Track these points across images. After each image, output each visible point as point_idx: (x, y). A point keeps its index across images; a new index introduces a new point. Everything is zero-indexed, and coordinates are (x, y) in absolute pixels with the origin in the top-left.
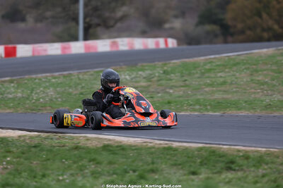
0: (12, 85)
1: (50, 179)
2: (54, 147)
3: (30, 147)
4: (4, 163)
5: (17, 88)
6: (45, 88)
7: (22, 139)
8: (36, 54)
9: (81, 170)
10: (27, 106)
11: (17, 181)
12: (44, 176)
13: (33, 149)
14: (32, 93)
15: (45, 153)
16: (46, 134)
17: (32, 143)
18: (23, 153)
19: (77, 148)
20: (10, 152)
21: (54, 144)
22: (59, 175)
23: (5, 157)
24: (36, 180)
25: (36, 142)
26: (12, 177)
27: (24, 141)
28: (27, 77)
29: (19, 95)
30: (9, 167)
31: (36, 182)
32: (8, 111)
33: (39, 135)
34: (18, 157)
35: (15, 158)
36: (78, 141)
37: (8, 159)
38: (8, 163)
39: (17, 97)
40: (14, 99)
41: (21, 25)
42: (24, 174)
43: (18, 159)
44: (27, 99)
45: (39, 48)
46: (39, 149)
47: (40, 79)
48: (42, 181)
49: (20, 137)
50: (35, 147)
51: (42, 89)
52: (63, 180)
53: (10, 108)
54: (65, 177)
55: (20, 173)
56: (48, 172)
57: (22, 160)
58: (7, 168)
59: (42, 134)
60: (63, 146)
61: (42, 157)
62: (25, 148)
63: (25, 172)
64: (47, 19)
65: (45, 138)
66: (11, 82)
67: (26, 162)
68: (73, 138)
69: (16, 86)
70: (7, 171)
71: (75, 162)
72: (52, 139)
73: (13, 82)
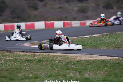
0: (107, 37)
3: (115, 64)
4: (104, 71)
6: (121, 38)
7: (112, 60)
10: (114, 46)
11: (109, 78)
12: (121, 76)
13: (116, 65)
14: (116, 40)
15: (121, 66)
16: (122, 58)
17: (116, 62)
18: (112, 66)
20: (106, 66)
23: (104, 68)
24: (118, 78)
25: (118, 61)
26: (107, 77)
27: (112, 61)
28: (113, 33)
29: (110, 41)
30: (106, 72)
31: (118, 79)
33: (119, 59)
34: (109, 68)
35: (108, 68)
37: (106, 69)
38: (106, 71)
39: (109, 42)
40: (108, 43)
41: (111, 11)
42: (112, 76)
43: (110, 69)
44: (114, 43)
46: (119, 64)
47: (119, 34)
49: (110, 59)
50: (117, 64)
51: (120, 38)
53: (106, 47)
55: (111, 75)
57: (112, 69)
58: (105, 73)
59: (120, 58)
61: (120, 68)
62: (113, 64)
63: (113, 74)
64: (122, 8)
65: (122, 60)
66: (107, 35)
67: (113, 70)
69: (109, 37)
73: (107, 36)
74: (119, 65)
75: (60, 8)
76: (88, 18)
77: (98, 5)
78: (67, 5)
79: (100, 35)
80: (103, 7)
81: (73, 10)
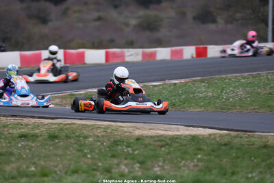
0: (203, 84)
1: (240, 176)
2: (243, 145)
3: (220, 145)
4: (195, 160)
5: (208, 87)
6: (234, 88)
7: (212, 137)
9: (270, 168)
10: (217, 105)
11: (207, 178)
12: (233, 173)
13: (223, 148)
14: (222, 92)
15: (234, 151)
16: (236, 133)
17: (222, 141)
18: (213, 151)
19: (265, 146)
20: (200, 149)
21: (243, 143)
22: (248, 173)
23: (196, 154)
24: (226, 177)
25: (226, 140)
26: (202, 174)
27: (215, 139)
28: (217, 76)
29: (210, 94)
30: (200, 164)
31: (226, 179)
32: (199, 110)
33: (229, 134)
34: (209, 155)
35: (205, 155)
36: (266, 140)
37: (199, 156)
38: (199, 160)
39: (207, 96)
40: (204, 98)
41: (212, 27)
42: (214, 172)
43: (209, 157)
44: (218, 98)
46: (229, 147)
47: (229, 79)
48: (231, 178)
49: (210, 135)
50: (225, 145)
51: (231, 89)
52: (252, 177)
53: (201, 107)
54: (254, 174)
55: (210, 171)
56: (236, 170)
57: (213, 157)
58: (197, 166)
59: (232, 133)
60: (253, 145)
61: (232, 155)
62: (215, 146)
63: (215, 168)
64: (237, 20)
65: (236, 137)
66: (202, 81)
67: (216, 160)
68: (261, 137)
69: (206, 85)
70: (198, 168)
71: (263, 161)
72: (241, 137)
73: (203, 82)
75: (99, 19)
76: (160, 43)
77: (183, 14)
78: (113, 14)
79: (187, 80)
80: (194, 18)
81: (127, 25)
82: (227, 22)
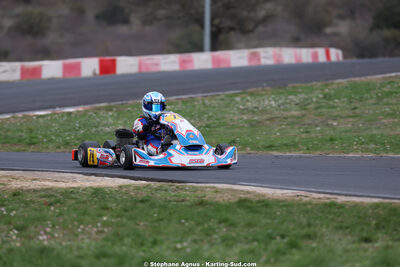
0: (110, 113)
1: (164, 247)
2: (170, 201)
3: (136, 202)
4: (99, 224)
5: (118, 118)
7: (124, 190)
8: (143, 70)
9: (208, 235)
11: (117, 249)
12: (155, 243)
13: (140, 205)
15: (156, 210)
16: (158, 184)
17: (139, 196)
18: (126, 211)
19: (202, 203)
20: (107, 208)
21: (169, 198)
22: (176, 242)
23: (100, 216)
24: (144, 248)
25: (144, 194)
26: (110, 244)
27: (127, 193)
28: (131, 102)
30: (106, 230)
31: (144, 251)
33: (148, 185)
34: (118, 217)
35: (113, 217)
36: (203, 194)
37: (105, 218)
38: (105, 224)
41: (123, 29)
42: (127, 240)
43: (119, 219)
45: (149, 62)
46: (148, 204)
48: (152, 250)
49: (121, 187)
50: (142, 201)
52: (182, 249)
54: (185, 244)
55: (121, 239)
56: (159, 238)
57: (125, 220)
58: (102, 232)
59: (152, 183)
60: (183, 201)
61: (153, 216)
62: (128, 203)
63: (128, 236)
64: (159, 20)
65: (157, 190)
66: (109, 109)
67: (129, 222)
68: (196, 190)
69: (115, 115)
70: (104, 236)
71: (198, 224)
72: (166, 190)
73: (111, 110)
74: (150, 206)
76: (47, 54)
77: (81, 12)
79: (87, 107)
80: (98, 17)
82: (145, 22)
